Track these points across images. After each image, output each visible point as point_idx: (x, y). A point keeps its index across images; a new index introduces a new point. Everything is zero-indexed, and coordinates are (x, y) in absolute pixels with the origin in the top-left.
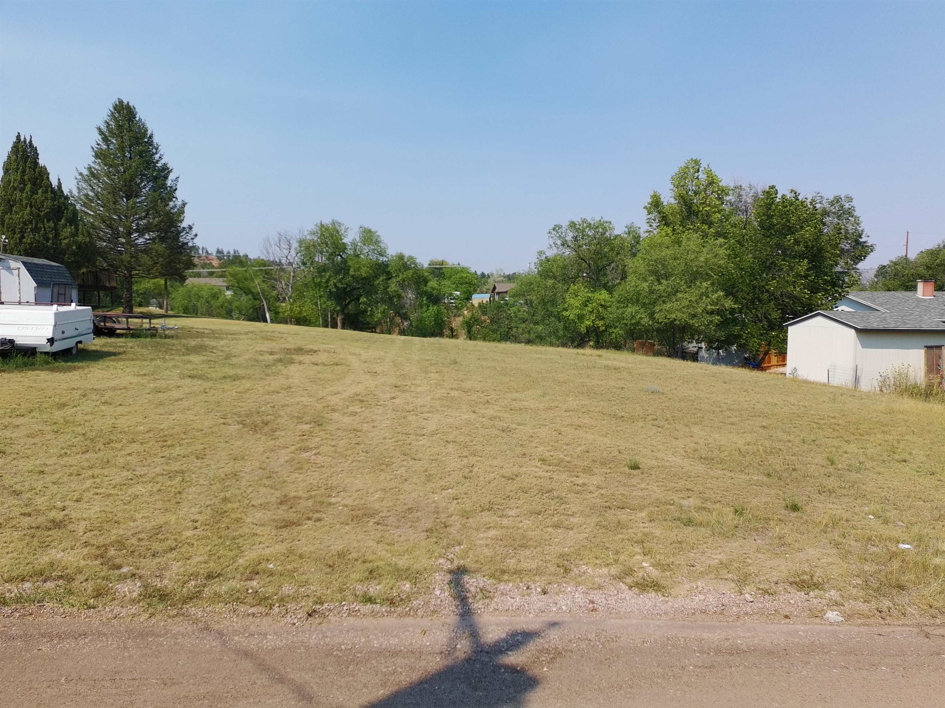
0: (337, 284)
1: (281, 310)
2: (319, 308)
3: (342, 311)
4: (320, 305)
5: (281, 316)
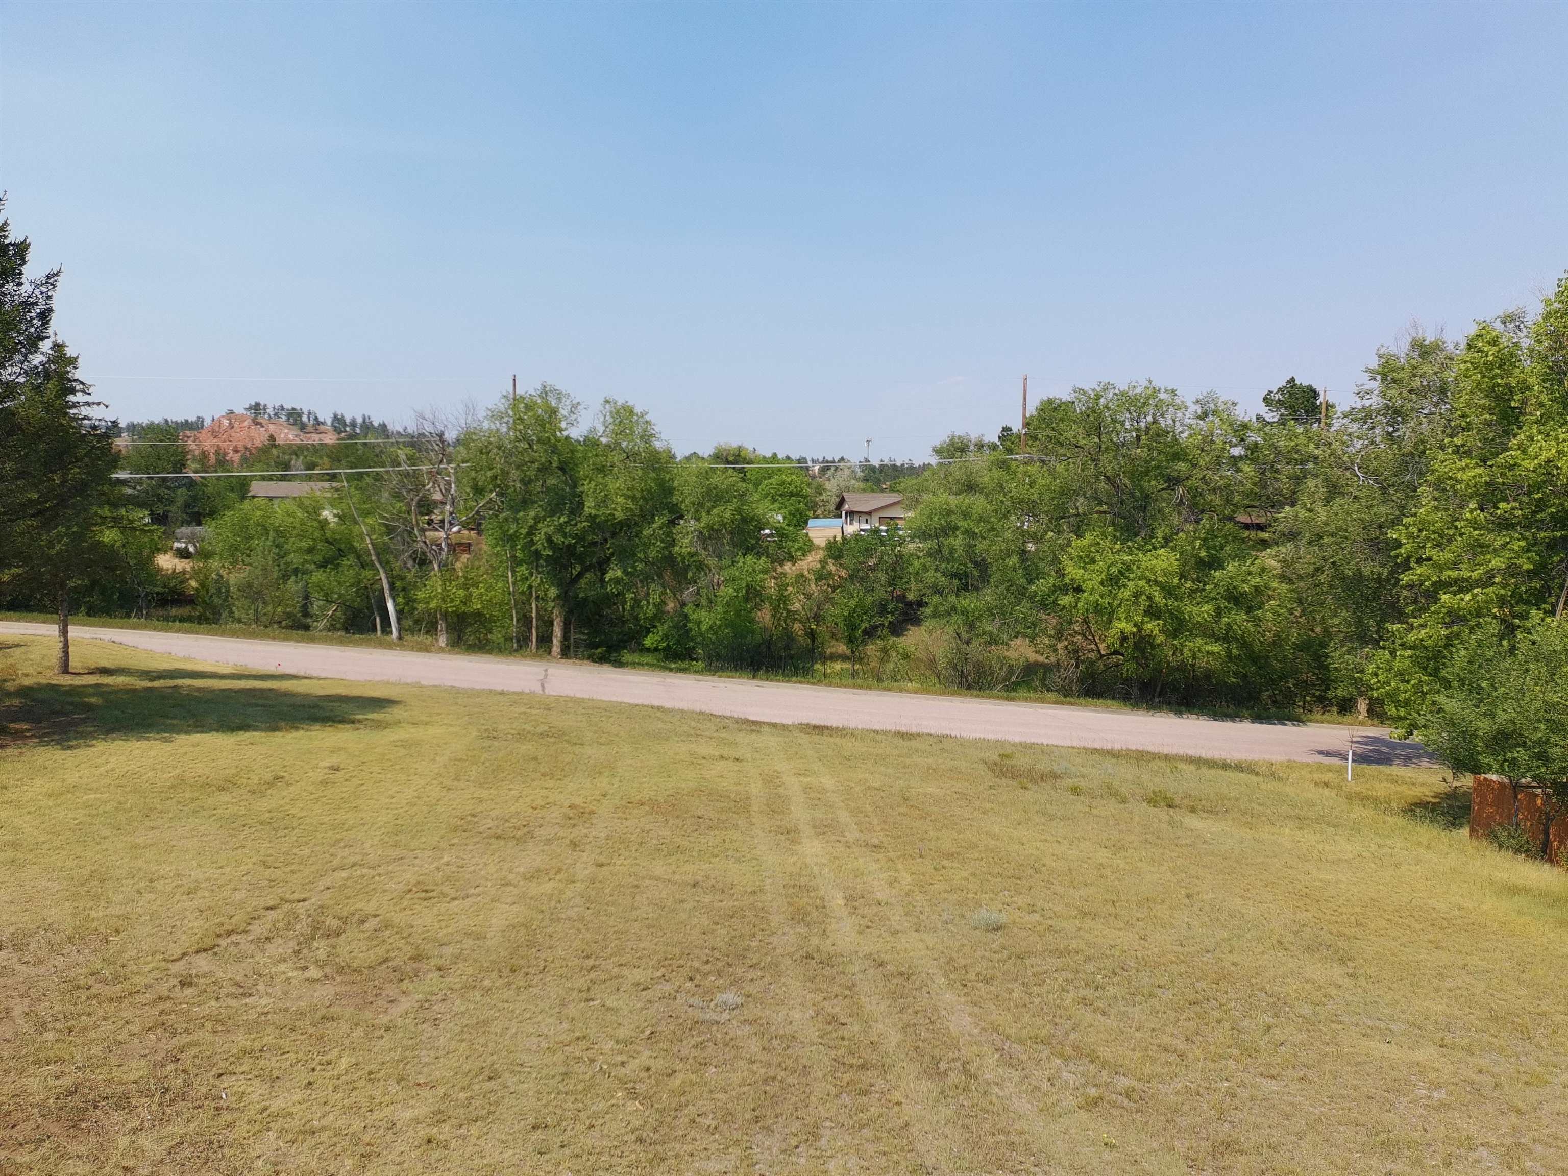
0: (555, 538)
1: (421, 595)
2: (511, 589)
3: (564, 597)
4: (514, 584)
5: (421, 607)
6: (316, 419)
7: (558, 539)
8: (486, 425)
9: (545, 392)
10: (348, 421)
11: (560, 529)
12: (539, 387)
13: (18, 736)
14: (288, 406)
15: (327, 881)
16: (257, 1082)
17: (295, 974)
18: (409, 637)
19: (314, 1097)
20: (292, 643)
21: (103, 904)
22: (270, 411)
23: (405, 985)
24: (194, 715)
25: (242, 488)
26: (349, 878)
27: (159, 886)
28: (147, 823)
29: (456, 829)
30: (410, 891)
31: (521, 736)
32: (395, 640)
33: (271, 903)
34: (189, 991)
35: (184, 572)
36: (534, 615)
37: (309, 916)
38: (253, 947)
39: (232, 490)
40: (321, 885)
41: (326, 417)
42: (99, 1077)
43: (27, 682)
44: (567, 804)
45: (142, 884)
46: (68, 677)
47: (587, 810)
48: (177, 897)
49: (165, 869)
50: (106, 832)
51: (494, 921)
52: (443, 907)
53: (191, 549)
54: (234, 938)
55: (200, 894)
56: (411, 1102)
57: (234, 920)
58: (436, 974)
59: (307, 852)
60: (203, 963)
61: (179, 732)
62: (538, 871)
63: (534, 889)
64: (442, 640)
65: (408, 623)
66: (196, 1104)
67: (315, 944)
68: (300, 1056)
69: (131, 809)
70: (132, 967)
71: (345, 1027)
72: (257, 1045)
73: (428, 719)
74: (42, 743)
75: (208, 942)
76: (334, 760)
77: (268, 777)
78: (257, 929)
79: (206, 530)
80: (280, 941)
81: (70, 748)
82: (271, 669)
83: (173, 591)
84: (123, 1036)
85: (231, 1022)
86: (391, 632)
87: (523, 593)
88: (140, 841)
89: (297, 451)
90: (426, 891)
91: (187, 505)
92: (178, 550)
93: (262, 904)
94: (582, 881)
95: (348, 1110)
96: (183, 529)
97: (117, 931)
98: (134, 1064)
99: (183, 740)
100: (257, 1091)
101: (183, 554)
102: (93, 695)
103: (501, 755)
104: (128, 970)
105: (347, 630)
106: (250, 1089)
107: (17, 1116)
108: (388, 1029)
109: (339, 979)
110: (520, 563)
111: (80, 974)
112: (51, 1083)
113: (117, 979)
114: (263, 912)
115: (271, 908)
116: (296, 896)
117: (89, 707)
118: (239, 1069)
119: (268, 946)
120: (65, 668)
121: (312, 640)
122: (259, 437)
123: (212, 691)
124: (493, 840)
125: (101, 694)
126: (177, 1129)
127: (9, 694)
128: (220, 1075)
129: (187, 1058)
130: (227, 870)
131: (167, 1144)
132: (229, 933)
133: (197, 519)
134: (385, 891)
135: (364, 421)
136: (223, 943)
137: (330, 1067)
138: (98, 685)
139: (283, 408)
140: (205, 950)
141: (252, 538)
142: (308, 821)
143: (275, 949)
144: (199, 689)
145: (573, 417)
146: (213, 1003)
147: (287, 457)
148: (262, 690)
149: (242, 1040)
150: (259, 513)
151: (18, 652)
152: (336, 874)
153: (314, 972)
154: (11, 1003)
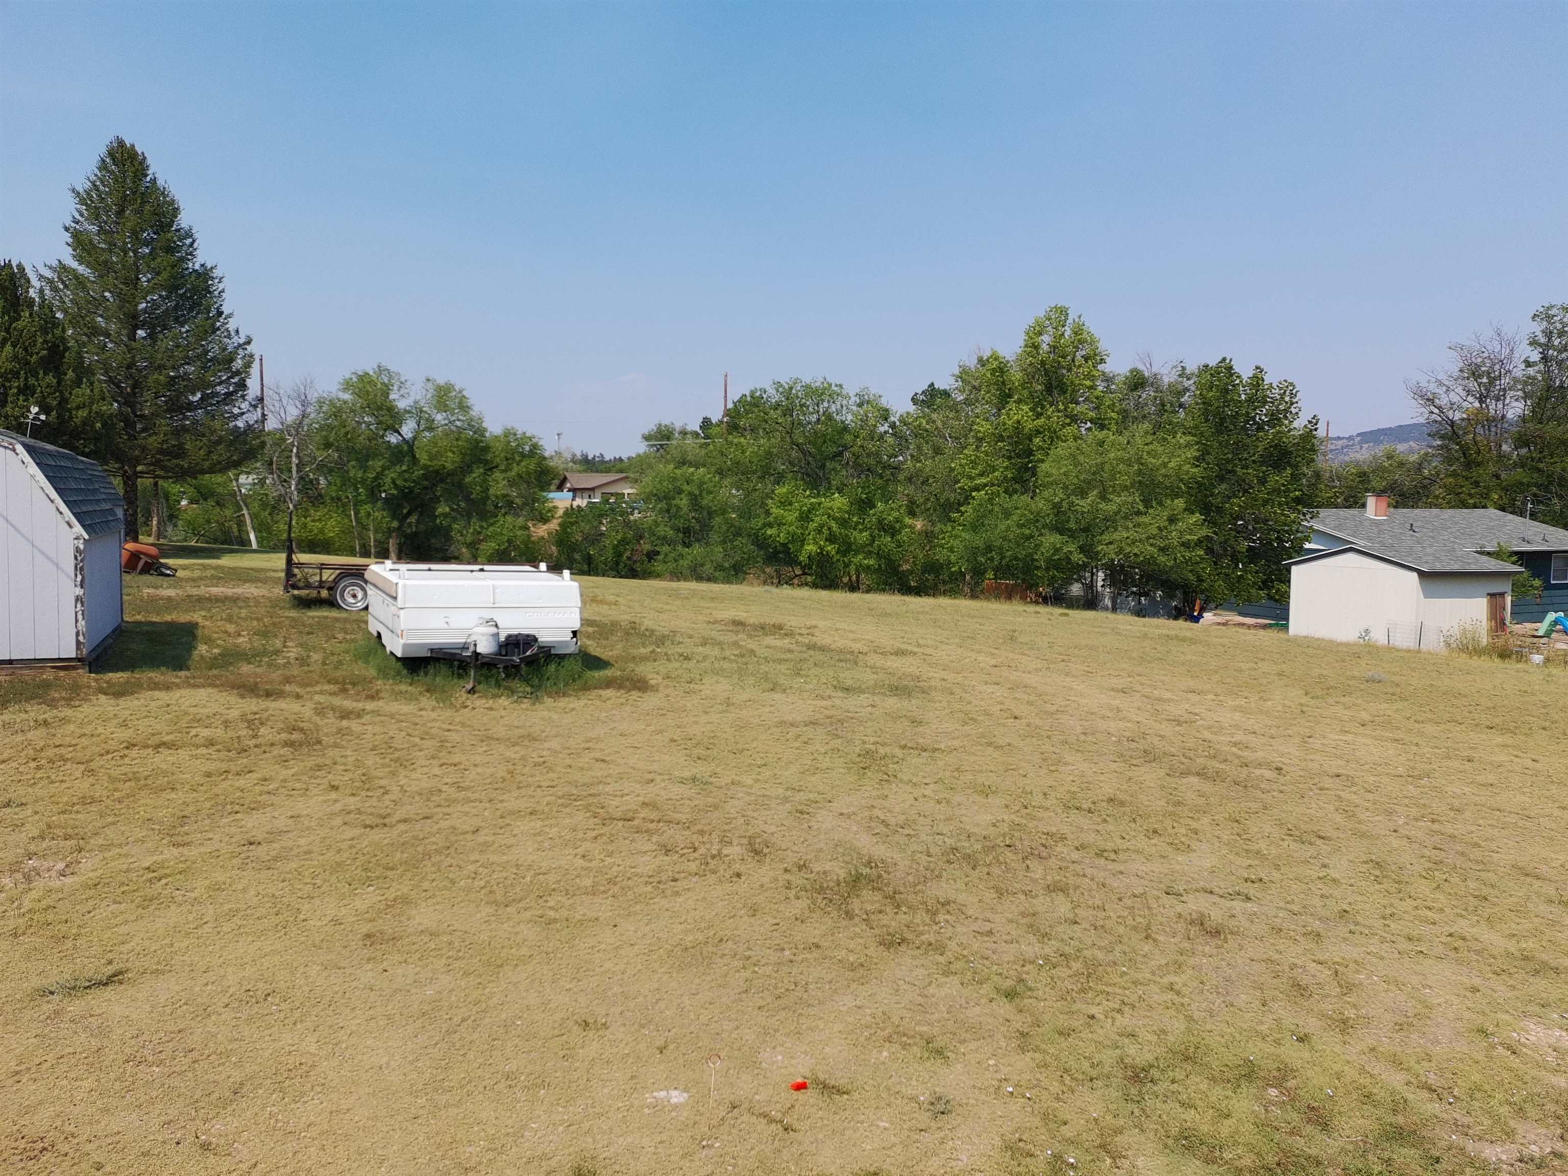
0: (398, 482)
2: (354, 524)
3: (400, 529)
4: (357, 519)
7: (401, 482)
9: (379, 372)
11: (402, 475)
36: (372, 544)
87: (364, 526)
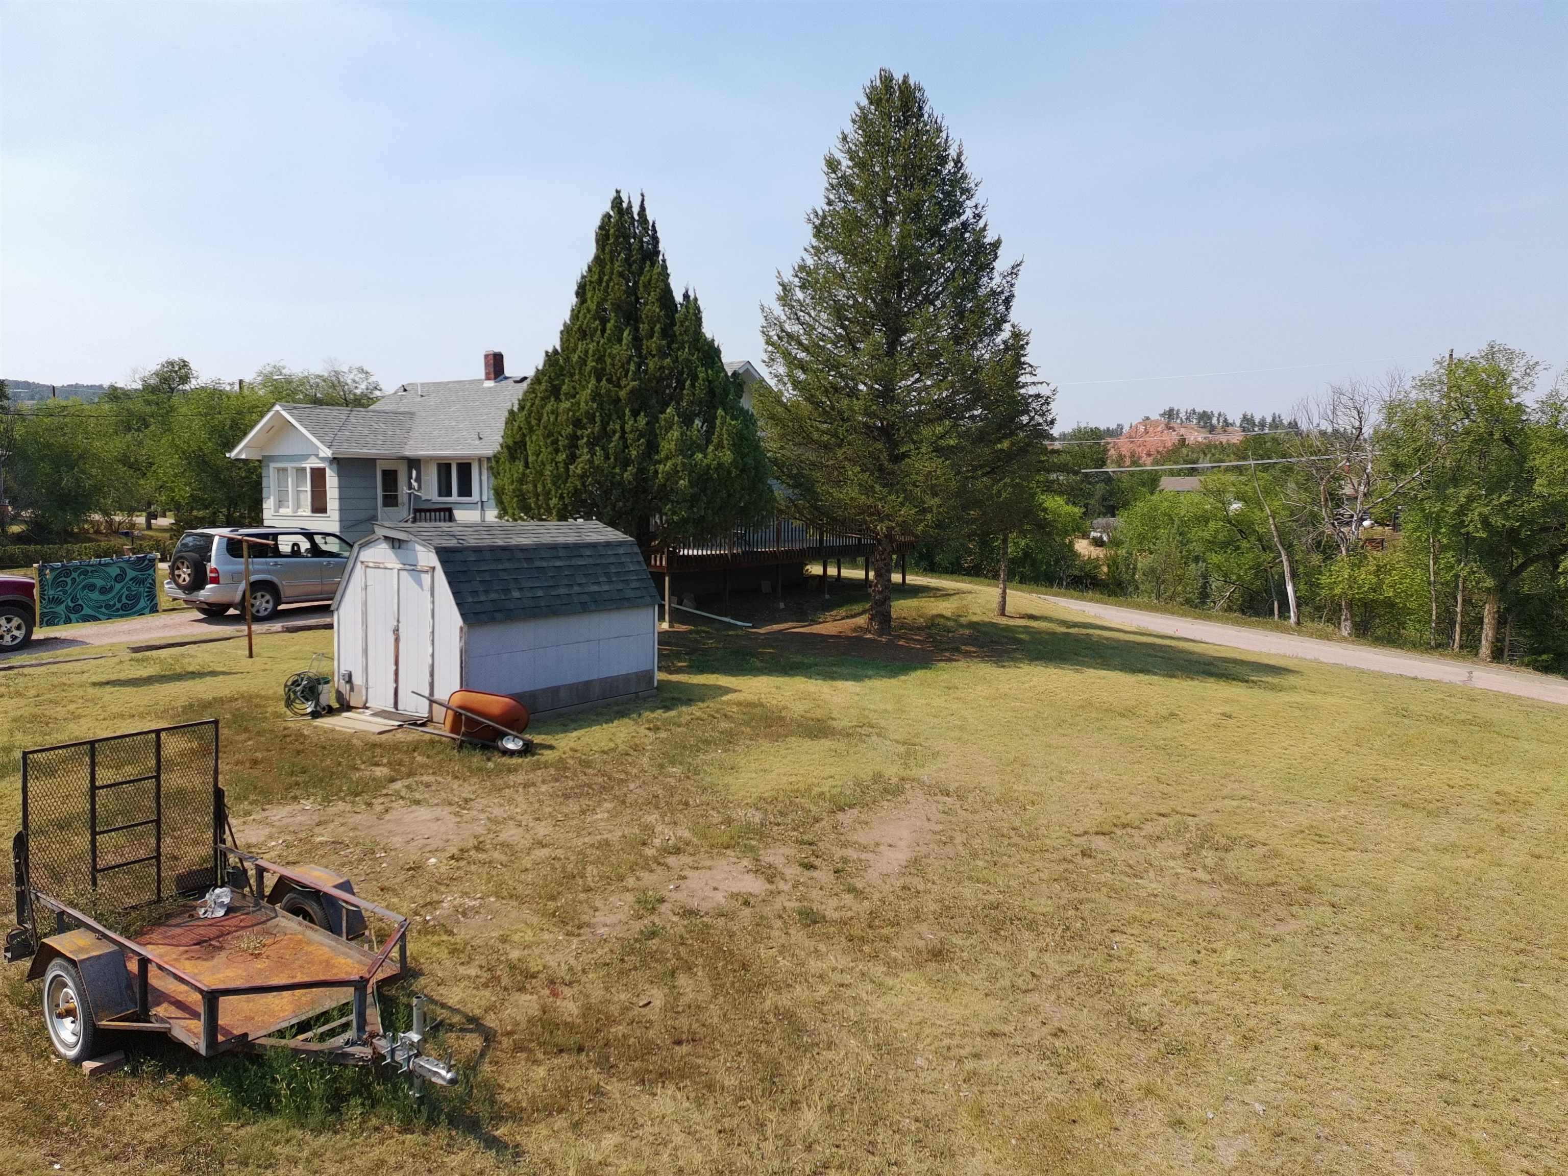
1: (1324, 580)
2: (1432, 579)
3: (1501, 590)
4: (1436, 574)
5: (1323, 593)
6: (1226, 420)
7: (1498, 521)
8: (1413, 395)
9: (1491, 354)
10: (1257, 421)
11: (1502, 509)
12: (1485, 347)
13: (968, 655)
14: (1199, 410)
15: (1218, 805)
16: (1145, 946)
17: (1183, 871)
18: (1309, 624)
19: (1198, 973)
20: (1189, 619)
21: (1023, 781)
22: (1182, 415)
23: (1295, 909)
24: (1101, 657)
25: (1152, 481)
26: (1238, 807)
27: (1068, 777)
28: (1060, 730)
29: (1355, 789)
30: (1303, 832)
31: (1437, 719)
32: (1293, 626)
33: (1163, 811)
34: (1089, 861)
35: (1097, 559)
36: (1458, 609)
37: (1198, 829)
38: (1145, 841)
39: (1144, 484)
40: (1210, 807)
41: (1235, 418)
42: (1016, 902)
43: (975, 619)
44: (1493, 789)
45: (1054, 774)
46: (1004, 619)
47: (1521, 800)
48: (1081, 789)
49: (1072, 767)
50: (1026, 731)
51: (1397, 878)
52: (1339, 853)
53: (1105, 539)
54: (1129, 830)
55: (1100, 791)
56: (1298, 1009)
57: (1129, 816)
58: (1329, 909)
59: (1197, 778)
60: (1100, 842)
61: (1089, 667)
62: (1453, 845)
63: (1446, 861)
64: (1346, 629)
65: (1307, 609)
66: (1092, 946)
67: (1204, 853)
68: (1186, 936)
69: (1047, 718)
70: (1043, 831)
71: (1232, 927)
72: (1146, 917)
73: (1327, 690)
74: (983, 661)
75: (1106, 828)
76: (1227, 709)
77: (1164, 712)
78: (1148, 828)
79: (1119, 521)
80: (1170, 843)
81: (1003, 667)
82: (1170, 632)
83: (1087, 575)
84: (1034, 879)
85: (1123, 894)
86: (1289, 617)
87: (1447, 584)
88: (1053, 742)
89: (1205, 449)
90: (1320, 836)
91: (1104, 499)
92: (1094, 538)
93: (1155, 810)
94: (1511, 867)
95: (1230, 995)
96: (1100, 520)
97: (1033, 803)
98: (1043, 901)
99: (1092, 672)
100: (1145, 954)
101: (1098, 543)
102: (1023, 633)
103: (1411, 732)
104: (1040, 832)
105: (1244, 613)
106: (1139, 949)
107: (954, 911)
108: (1275, 940)
109: (1226, 886)
110: (1444, 548)
111: (1005, 827)
112: (980, 896)
113: (1031, 837)
114: (1155, 817)
115: (1163, 815)
116: (1187, 810)
117: (1020, 642)
118: (1129, 931)
119: (1158, 844)
120: (1003, 613)
121: (1208, 618)
122: (1171, 438)
123: (1118, 641)
124: (1398, 807)
125: (1029, 633)
126: (1075, 959)
127: (962, 626)
128: (1113, 931)
129: (1085, 908)
130: (1125, 778)
131: (1066, 968)
132: (1125, 826)
133: (1112, 511)
134: (1275, 826)
135: (1274, 420)
136: (1119, 832)
137: (1214, 955)
138: (1026, 627)
139: (1194, 412)
140: (1103, 834)
141: (1158, 527)
142: (1200, 753)
143: (1166, 847)
144: (1107, 639)
145: (1528, 380)
146: (1108, 875)
147: (1195, 456)
148: (1162, 646)
149: (1132, 909)
150: (1166, 504)
151: (970, 597)
152: (1226, 802)
153: (1201, 874)
154: (955, 834)
